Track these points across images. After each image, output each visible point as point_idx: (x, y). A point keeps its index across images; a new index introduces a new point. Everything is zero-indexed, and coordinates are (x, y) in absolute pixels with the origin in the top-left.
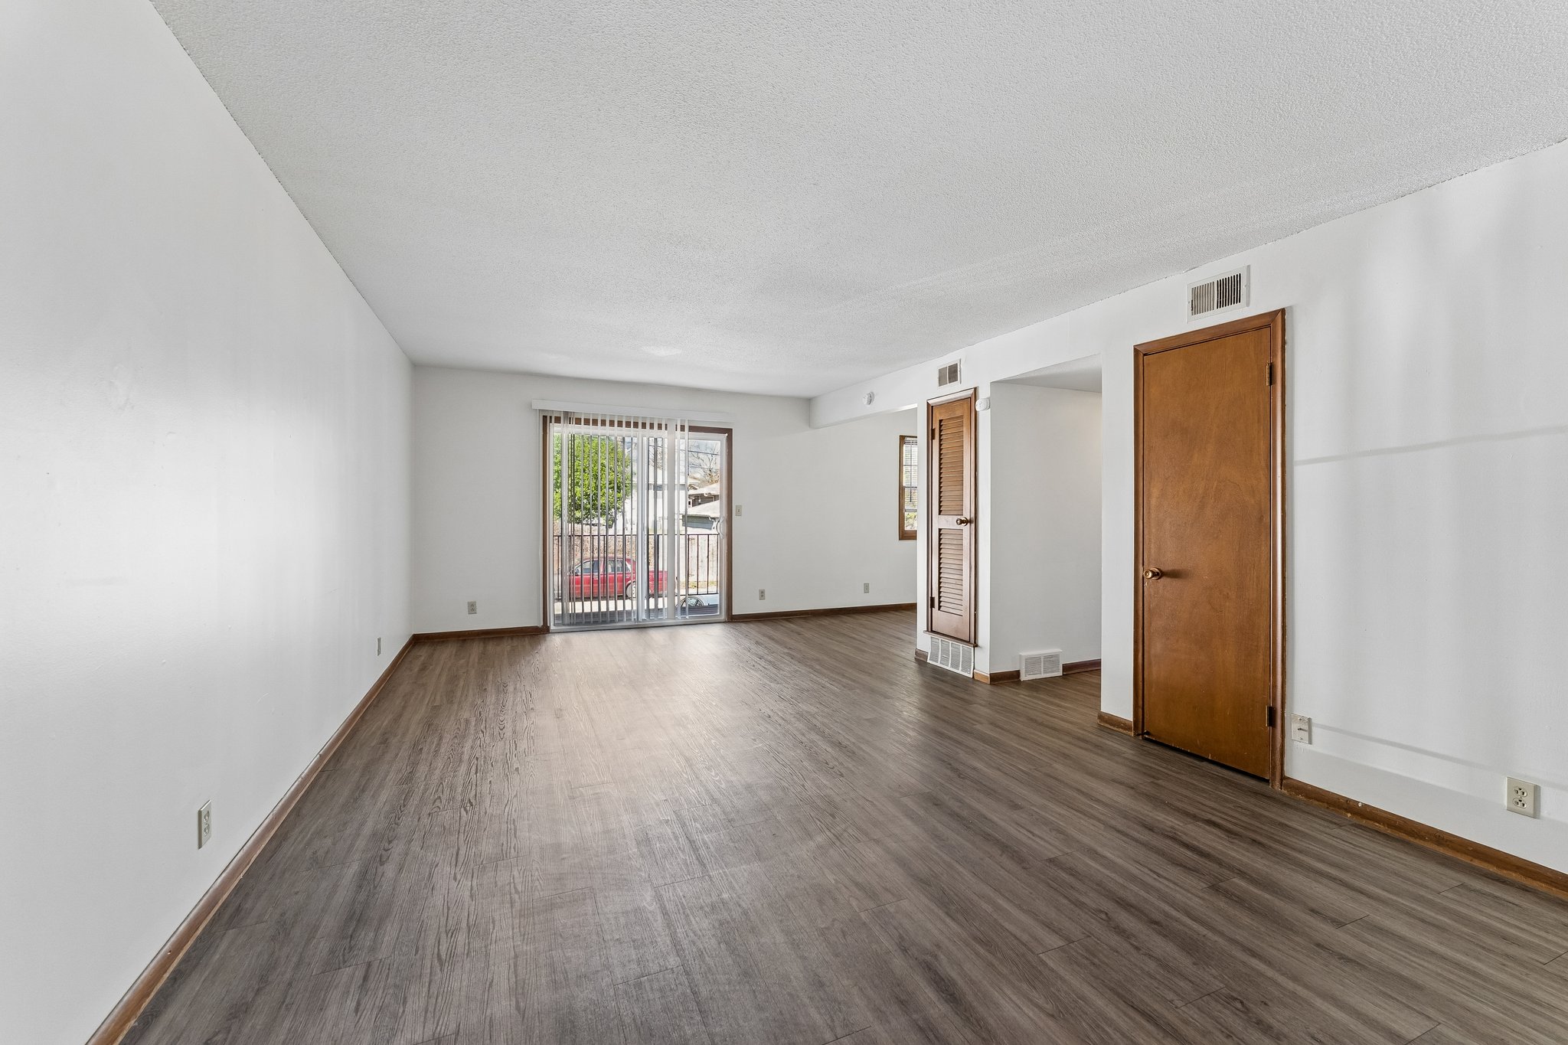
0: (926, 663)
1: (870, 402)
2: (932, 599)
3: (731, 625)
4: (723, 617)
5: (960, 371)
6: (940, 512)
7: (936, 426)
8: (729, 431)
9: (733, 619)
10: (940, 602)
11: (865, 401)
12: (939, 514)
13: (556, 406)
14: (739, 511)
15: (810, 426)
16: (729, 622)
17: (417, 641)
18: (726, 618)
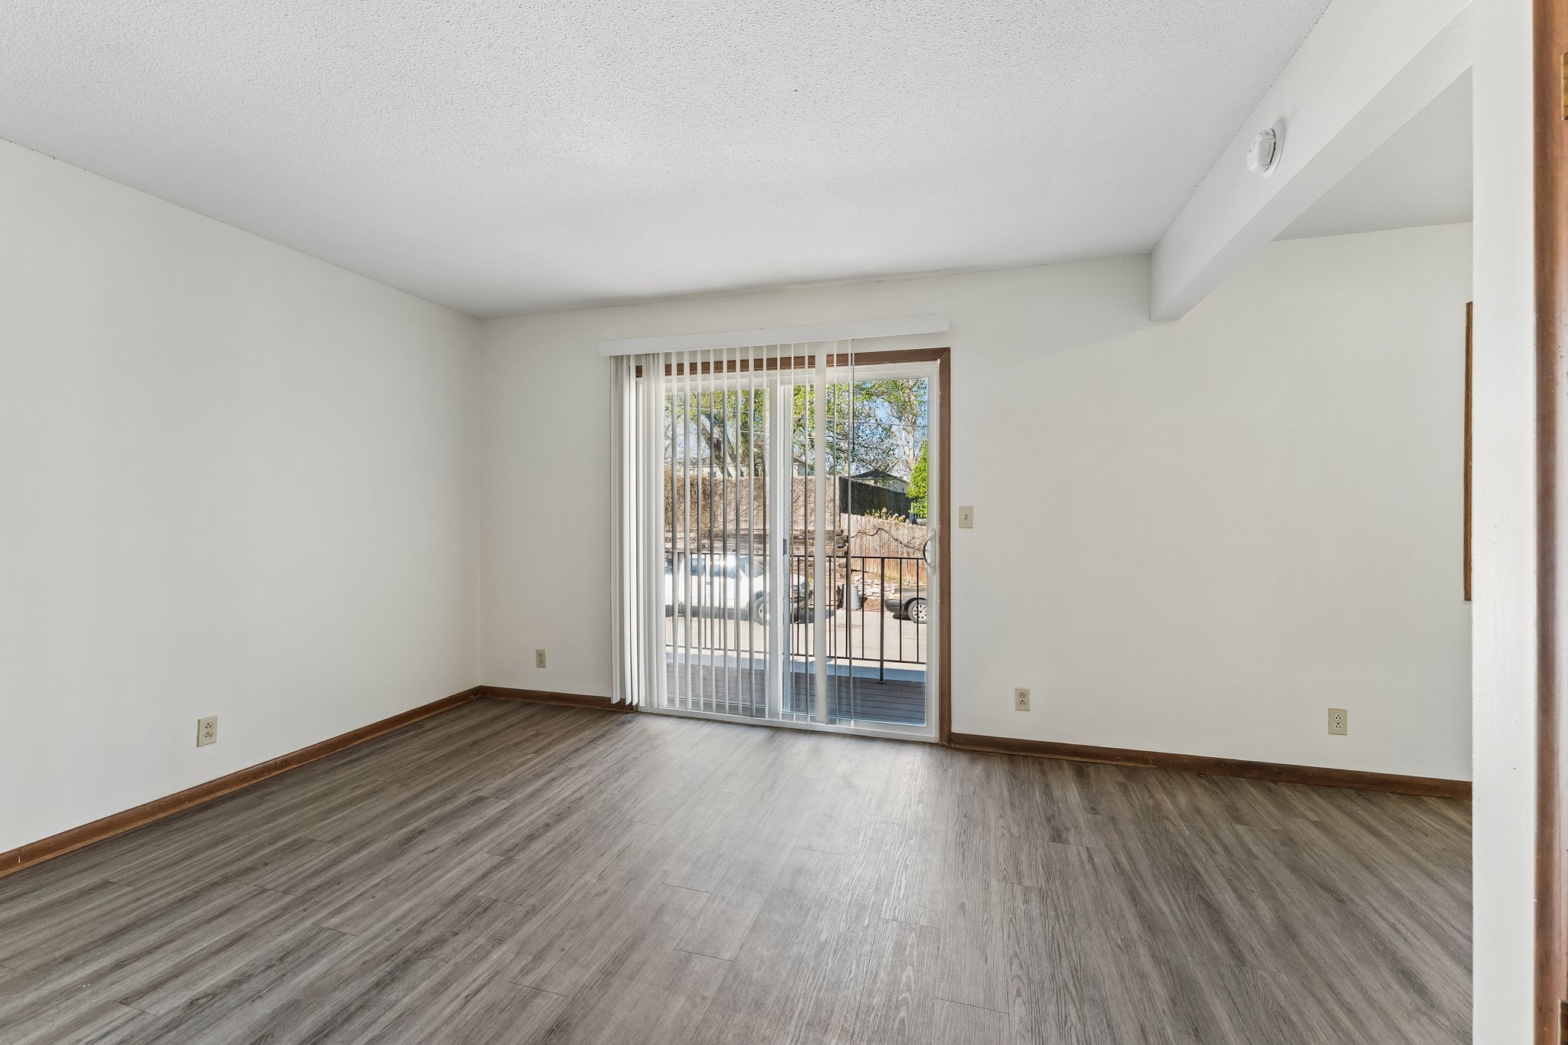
3: (950, 763)
8: (942, 355)
9: (951, 742)
13: (635, 348)
14: (967, 518)
15: (1152, 318)
16: (943, 746)
17: (482, 696)
18: (938, 736)
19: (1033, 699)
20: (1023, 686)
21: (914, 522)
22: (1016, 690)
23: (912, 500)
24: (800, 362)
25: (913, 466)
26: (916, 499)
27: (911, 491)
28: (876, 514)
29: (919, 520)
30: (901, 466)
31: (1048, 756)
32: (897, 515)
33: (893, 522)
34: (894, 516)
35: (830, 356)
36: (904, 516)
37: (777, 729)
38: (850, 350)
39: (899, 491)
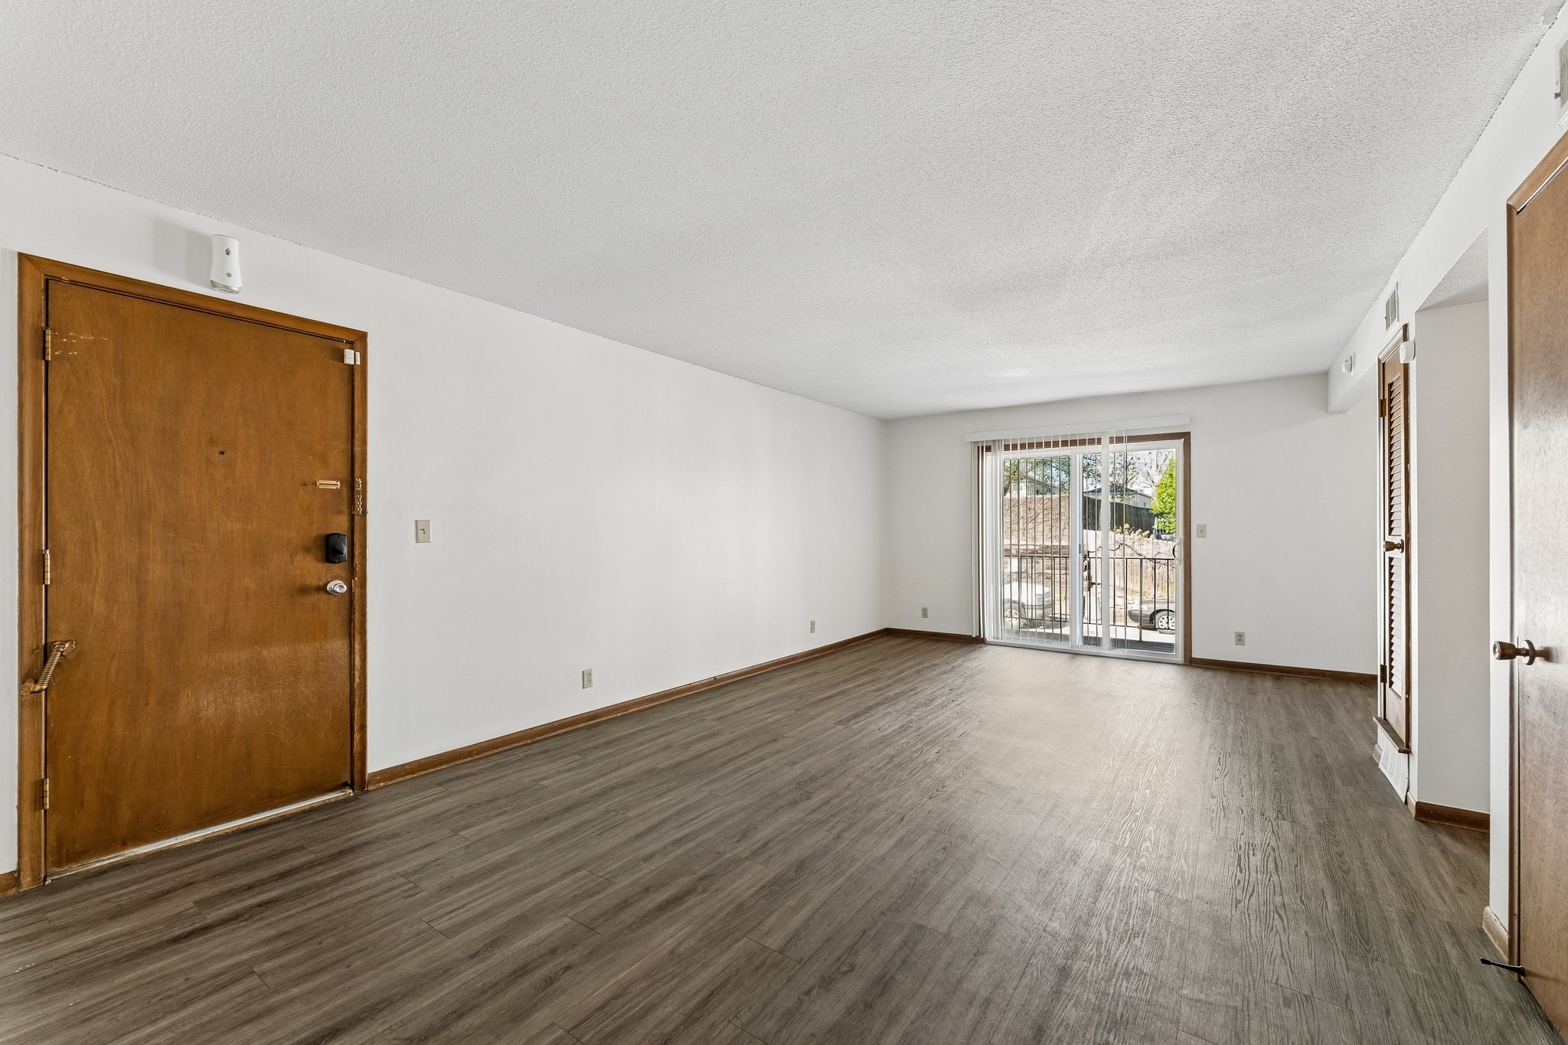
3: (1188, 669)
4: (1180, 658)
5: (1398, 302)
6: (1391, 530)
7: (1386, 394)
8: (1186, 436)
9: (1191, 662)
10: (1391, 674)
12: (1390, 533)
13: (985, 437)
14: (1202, 531)
15: (1327, 412)
16: (1186, 665)
17: (888, 633)
18: (1183, 660)
19: (1247, 639)
20: (1240, 630)
21: (1158, 537)
22: (1236, 633)
23: (1157, 515)
24: (1092, 442)
25: (1157, 478)
26: (1161, 515)
27: (1155, 506)
28: (1118, 530)
29: (1163, 536)
30: (1141, 478)
31: (1257, 671)
32: (1140, 530)
33: (1136, 538)
34: (1137, 532)
35: (1111, 439)
36: (1148, 532)
37: (1076, 654)
38: (1124, 435)
39: (1139, 506)
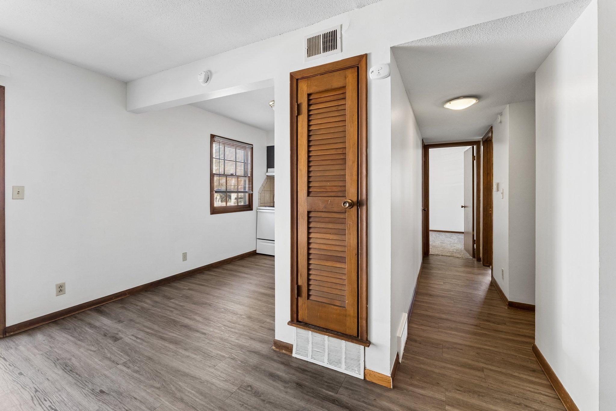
0: (291, 357)
1: (207, 79)
2: (299, 288)
5: (341, 38)
6: (309, 193)
7: (303, 100)
10: (309, 290)
11: (201, 78)
12: (308, 195)
19: (67, 288)
20: (61, 282)
